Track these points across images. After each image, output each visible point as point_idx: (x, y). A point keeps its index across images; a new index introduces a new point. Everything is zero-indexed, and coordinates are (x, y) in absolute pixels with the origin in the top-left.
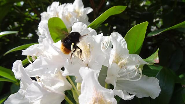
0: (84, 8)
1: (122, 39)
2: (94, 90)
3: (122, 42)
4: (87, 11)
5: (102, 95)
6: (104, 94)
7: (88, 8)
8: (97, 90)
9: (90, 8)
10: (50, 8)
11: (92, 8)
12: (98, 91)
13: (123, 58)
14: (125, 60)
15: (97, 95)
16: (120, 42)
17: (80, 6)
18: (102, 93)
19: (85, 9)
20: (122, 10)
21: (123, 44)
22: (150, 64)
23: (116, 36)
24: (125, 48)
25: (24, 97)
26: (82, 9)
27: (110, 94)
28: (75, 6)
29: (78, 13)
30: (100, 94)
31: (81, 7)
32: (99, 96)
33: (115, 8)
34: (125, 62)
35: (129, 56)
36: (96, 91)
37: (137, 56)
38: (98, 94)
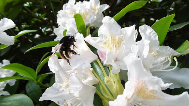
0: (101, 4)
1: (152, 31)
2: (136, 79)
3: (151, 34)
4: (103, 8)
5: (144, 83)
6: (146, 83)
7: (104, 5)
8: (139, 78)
9: (106, 5)
10: (66, 6)
11: (108, 4)
12: (141, 80)
13: (152, 51)
14: (155, 52)
15: (138, 83)
16: (150, 34)
17: (96, 3)
18: (145, 81)
19: (102, 6)
20: (142, 5)
21: (153, 36)
22: (182, 54)
23: (145, 29)
24: (155, 40)
25: (58, 90)
26: (98, 6)
27: (154, 81)
28: (92, 3)
29: (95, 10)
30: (141, 83)
31: (98, 4)
32: (140, 85)
33: (135, 3)
34: (154, 54)
35: (159, 48)
36: (138, 80)
37: (168, 48)
38: (140, 82)
